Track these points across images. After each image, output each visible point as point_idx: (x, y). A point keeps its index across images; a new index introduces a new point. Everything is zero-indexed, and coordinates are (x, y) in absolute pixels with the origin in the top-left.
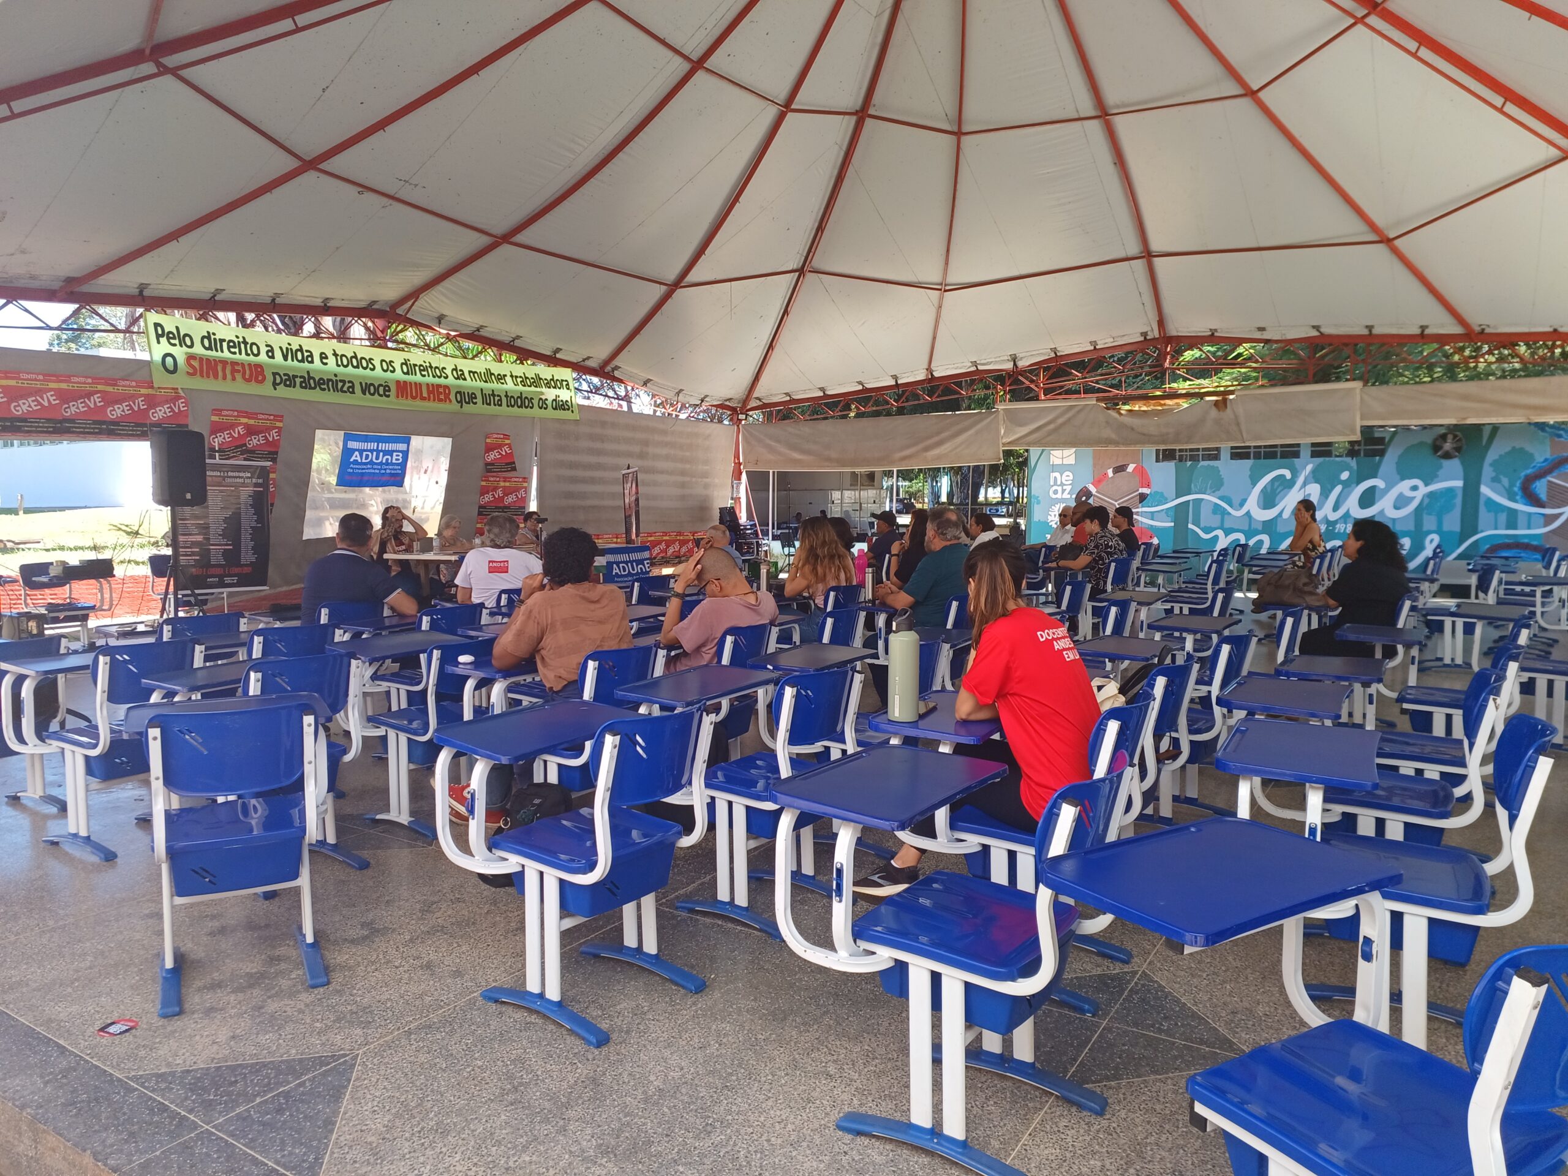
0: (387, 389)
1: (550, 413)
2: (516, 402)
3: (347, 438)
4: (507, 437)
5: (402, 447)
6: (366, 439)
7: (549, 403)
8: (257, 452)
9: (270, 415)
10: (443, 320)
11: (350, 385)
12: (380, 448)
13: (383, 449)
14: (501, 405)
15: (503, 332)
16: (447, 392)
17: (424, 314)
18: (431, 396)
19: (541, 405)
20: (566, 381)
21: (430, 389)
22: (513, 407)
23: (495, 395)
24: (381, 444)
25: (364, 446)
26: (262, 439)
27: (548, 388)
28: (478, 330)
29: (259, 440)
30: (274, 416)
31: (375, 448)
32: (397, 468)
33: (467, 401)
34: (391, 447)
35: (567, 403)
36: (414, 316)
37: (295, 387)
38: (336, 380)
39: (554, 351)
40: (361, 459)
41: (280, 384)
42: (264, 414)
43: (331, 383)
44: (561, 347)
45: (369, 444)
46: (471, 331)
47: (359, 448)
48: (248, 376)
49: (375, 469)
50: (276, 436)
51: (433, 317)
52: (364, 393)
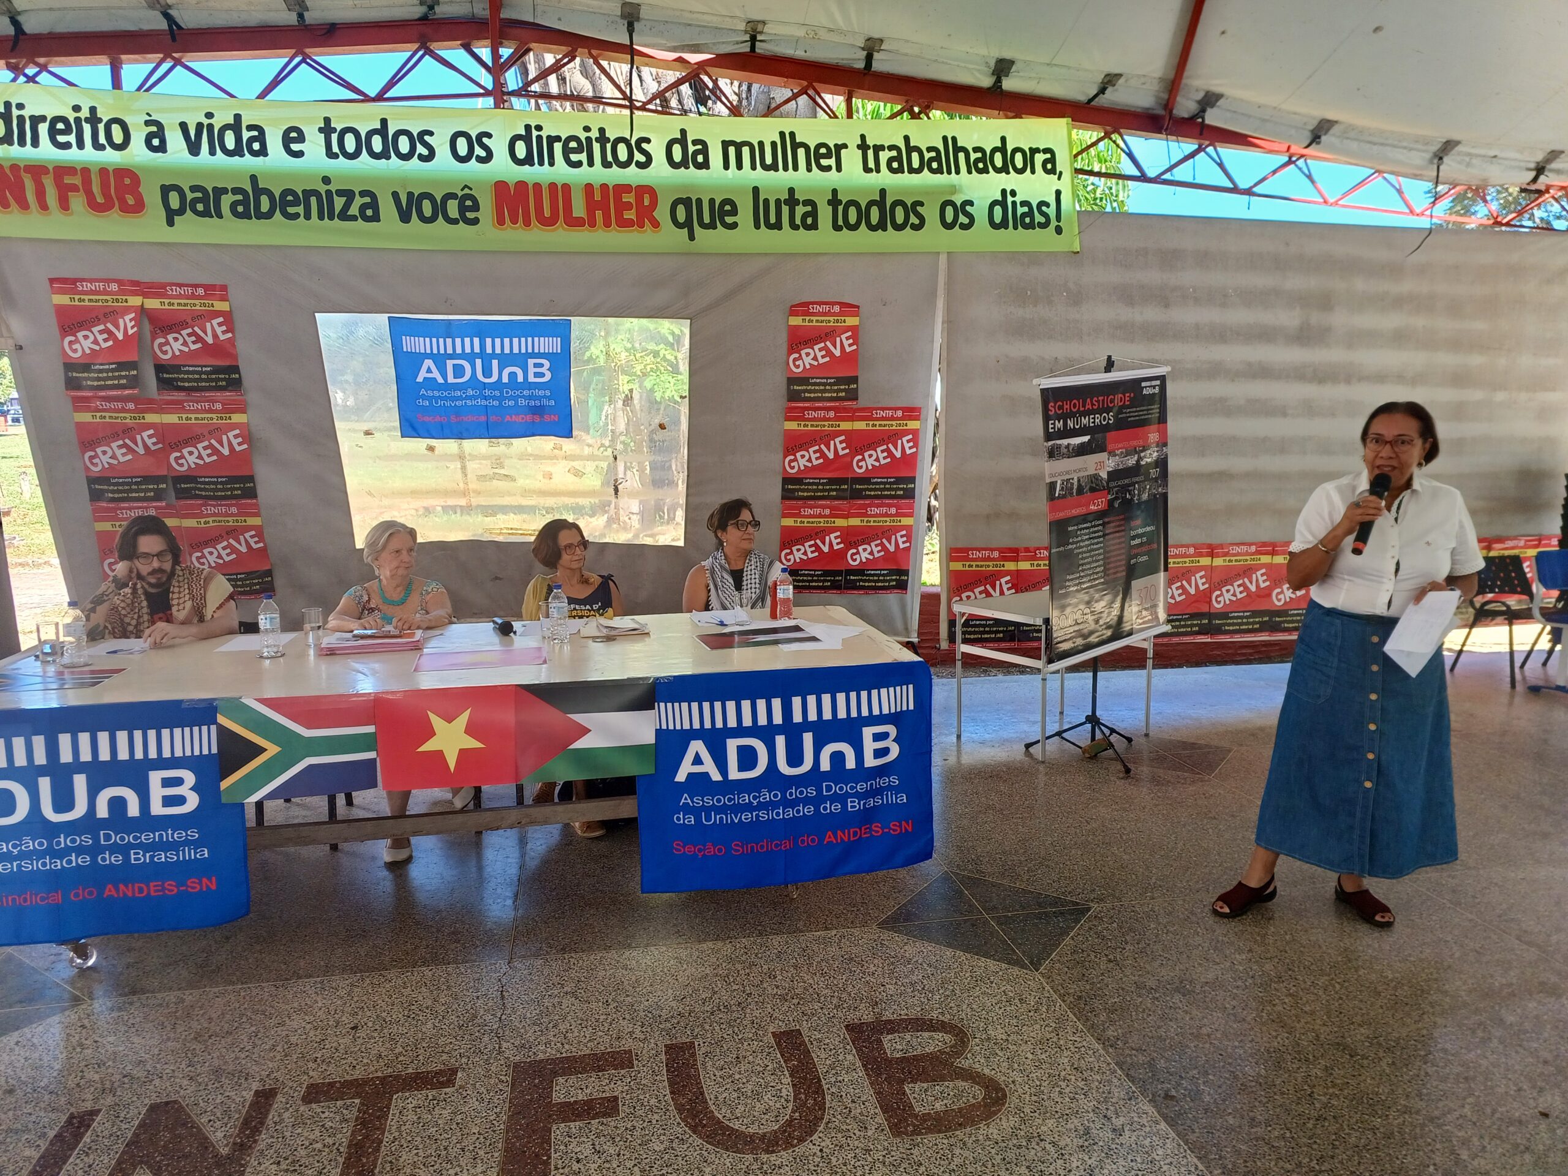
0: (468, 204)
1: (982, 238)
3: (398, 329)
4: (849, 308)
5: (549, 344)
6: (448, 330)
7: (979, 211)
8: (187, 368)
9: (196, 286)
10: (638, 19)
11: (367, 200)
12: (489, 350)
13: (498, 351)
14: (814, 226)
15: (823, 34)
16: (646, 202)
17: (582, 11)
18: (599, 214)
19: (949, 218)
20: (1046, 151)
21: (598, 197)
22: (854, 228)
23: (797, 202)
24: (489, 341)
25: (445, 345)
26: (190, 340)
27: (980, 171)
28: (753, 39)
29: (185, 344)
30: (207, 287)
31: (477, 350)
32: (542, 393)
33: (707, 220)
34: (518, 345)
35: (1044, 208)
36: (560, 19)
37: (220, 216)
38: (328, 192)
39: (993, 74)
40: (445, 377)
41: (181, 212)
42: (180, 285)
43: (313, 200)
44: (1007, 54)
45: (458, 341)
46: (737, 43)
47: (435, 351)
48: (100, 199)
49: (485, 398)
50: (224, 332)
51: (609, 15)
52: (405, 217)
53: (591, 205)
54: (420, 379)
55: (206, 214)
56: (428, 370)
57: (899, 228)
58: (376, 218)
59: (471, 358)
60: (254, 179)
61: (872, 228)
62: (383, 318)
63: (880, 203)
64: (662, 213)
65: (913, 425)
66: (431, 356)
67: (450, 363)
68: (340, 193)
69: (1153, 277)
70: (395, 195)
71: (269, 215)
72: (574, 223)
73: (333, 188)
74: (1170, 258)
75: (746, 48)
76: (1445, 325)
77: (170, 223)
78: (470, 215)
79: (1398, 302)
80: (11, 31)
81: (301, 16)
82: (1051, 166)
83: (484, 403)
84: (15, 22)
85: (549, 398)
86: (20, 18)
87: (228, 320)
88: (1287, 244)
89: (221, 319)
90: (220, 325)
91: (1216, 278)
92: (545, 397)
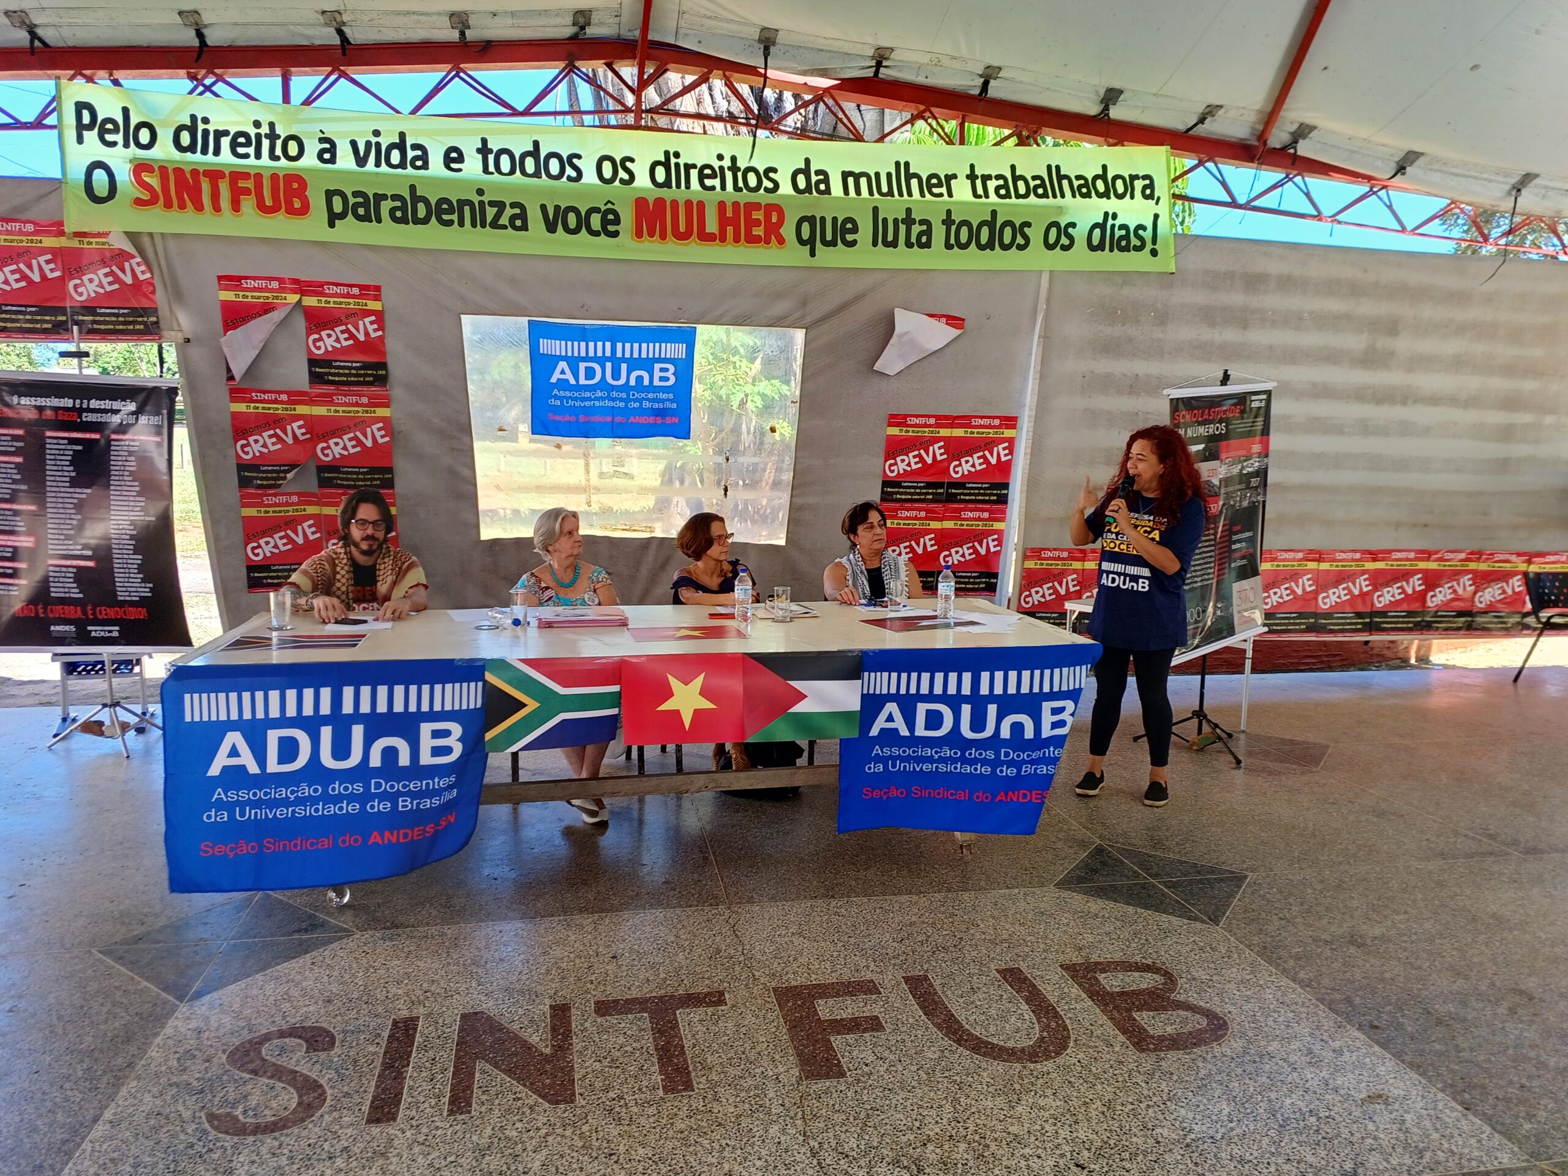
0: (610, 218)
1: (1080, 258)
2: (974, 235)
3: (536, 331)
4: (955, 321)
5: (675, 350)
6: (582, 334)
7: (1080, 233)
8: (338, 364)
9: (351, 286)
10: (774, 43)
11: (517, 211)
12: (619, 354)
13: (627, 355)
14: (928, 245)
15: (945, 61)
16: (774, 219)
17: (722, 35)
18: (730, 230)
19: (1052, 240)
20: (1145, 177)
21: (729, 213)
22: (964, 247)
23: (914, 222)
24: (619, 345)
25: (578, 348)
26: (342, 337)
27: (1083, 196)
28: (879, 65)
29: (338, 340)
30: (362, 287)
31: (608, 354)
32: (665, 396)
33: (829, 237)
34: (647, 350)
35: (1141, 232)
36: (700, 42)
37: (379, 221)
38: (481, 203)
39: (1101, 102)
40: (577, 379)
41: (342, 216)
42: (337, 285)
43: (467, 209)
44: (1116, 85)
45: (591, 344)
46: (863, 68)
47: (570, 354)
48: (269, 202)
49: (613, 400)
50: (375, 330)
51: (747, 39)
52: (551, 228)
53: (723, 221)
54: (553, 380)
55: (366, 218)
56: (561, 372)
57: (1005, 247)
58: (524, 228)
59: (601, 361)
60: (413, 188)
61: (981, 247)
62: (525, 320)
63: (991, 224)
64: (788, 230)
65: (1008, 433)
66: (565, 358)
67: (582, 366)
68: (492, 204)
69: (1236, 298)
70: (543, 208)
71: (425, 221)
72: (706, 237)
73: (486, 198)
74: (1254, 282)
75: (870, 73)
76: (1504, 351)
77: (332, 225)
78: (611, 228)
79: (1461, 330)
80: (196, 43)
81: (462, 33)
82: (1149, 192)
83: (611, 404)
84: (200, 35)
85: (672, 401)
86: (206, 32)
87: (380, 317)
88: (1366, 271)
89: (373, 318)
90: (372, 323)
91: (1295, 302)
92: (668, 400)
